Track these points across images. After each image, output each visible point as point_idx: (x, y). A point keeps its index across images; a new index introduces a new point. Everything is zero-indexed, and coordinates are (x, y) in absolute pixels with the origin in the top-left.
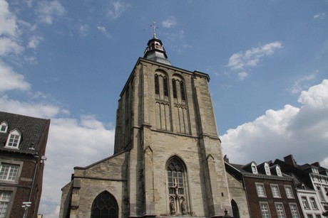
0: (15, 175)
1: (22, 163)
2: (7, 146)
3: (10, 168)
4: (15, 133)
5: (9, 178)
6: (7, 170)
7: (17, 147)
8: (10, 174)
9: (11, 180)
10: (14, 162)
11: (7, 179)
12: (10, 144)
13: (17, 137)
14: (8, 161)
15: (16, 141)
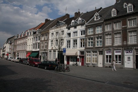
0: (135, 23)
1: (137, 17)
2: (128, 12)
3: (132, 21)
4: (130, 5)
5: (134, 25)
6: (131, 22)
7: (133, 11)
8: (133, 23)
9: (135, 26)
10: (133, 18)
11: (133, 26)
12: (129, 11)
13: (131, 6)
14: (130, 18)
15: (131, 8)
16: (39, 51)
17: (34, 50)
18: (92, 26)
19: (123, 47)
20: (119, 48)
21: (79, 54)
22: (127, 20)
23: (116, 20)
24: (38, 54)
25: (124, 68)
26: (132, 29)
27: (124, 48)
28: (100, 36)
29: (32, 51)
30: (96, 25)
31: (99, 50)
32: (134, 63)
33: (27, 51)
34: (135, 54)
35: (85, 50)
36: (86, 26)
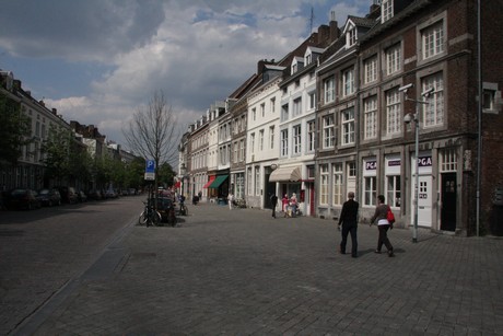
0: (442, 40)
1: (445, 13)
3: (435, 34)
5: (438, 50)
6: (432, 38)
8: (438, 43)
16: (228, 169)
17: (221, 168)
18: (333, 72)
19: (404, 144)
20: (396, 149)
21: (304, 175)
22: (418, 34)
23: (389, 38)
24: (228, 180)
25: (407, 225)
26: (430, 69)
27: (407, 146)
28: (350, 105)
29: (217, 171)
30: (342, 68)
31: (347, 159)
32: (435, 206)
33: (208, 172)
34: (441, 171)
35: (314, 160)
36: (320, 74)
